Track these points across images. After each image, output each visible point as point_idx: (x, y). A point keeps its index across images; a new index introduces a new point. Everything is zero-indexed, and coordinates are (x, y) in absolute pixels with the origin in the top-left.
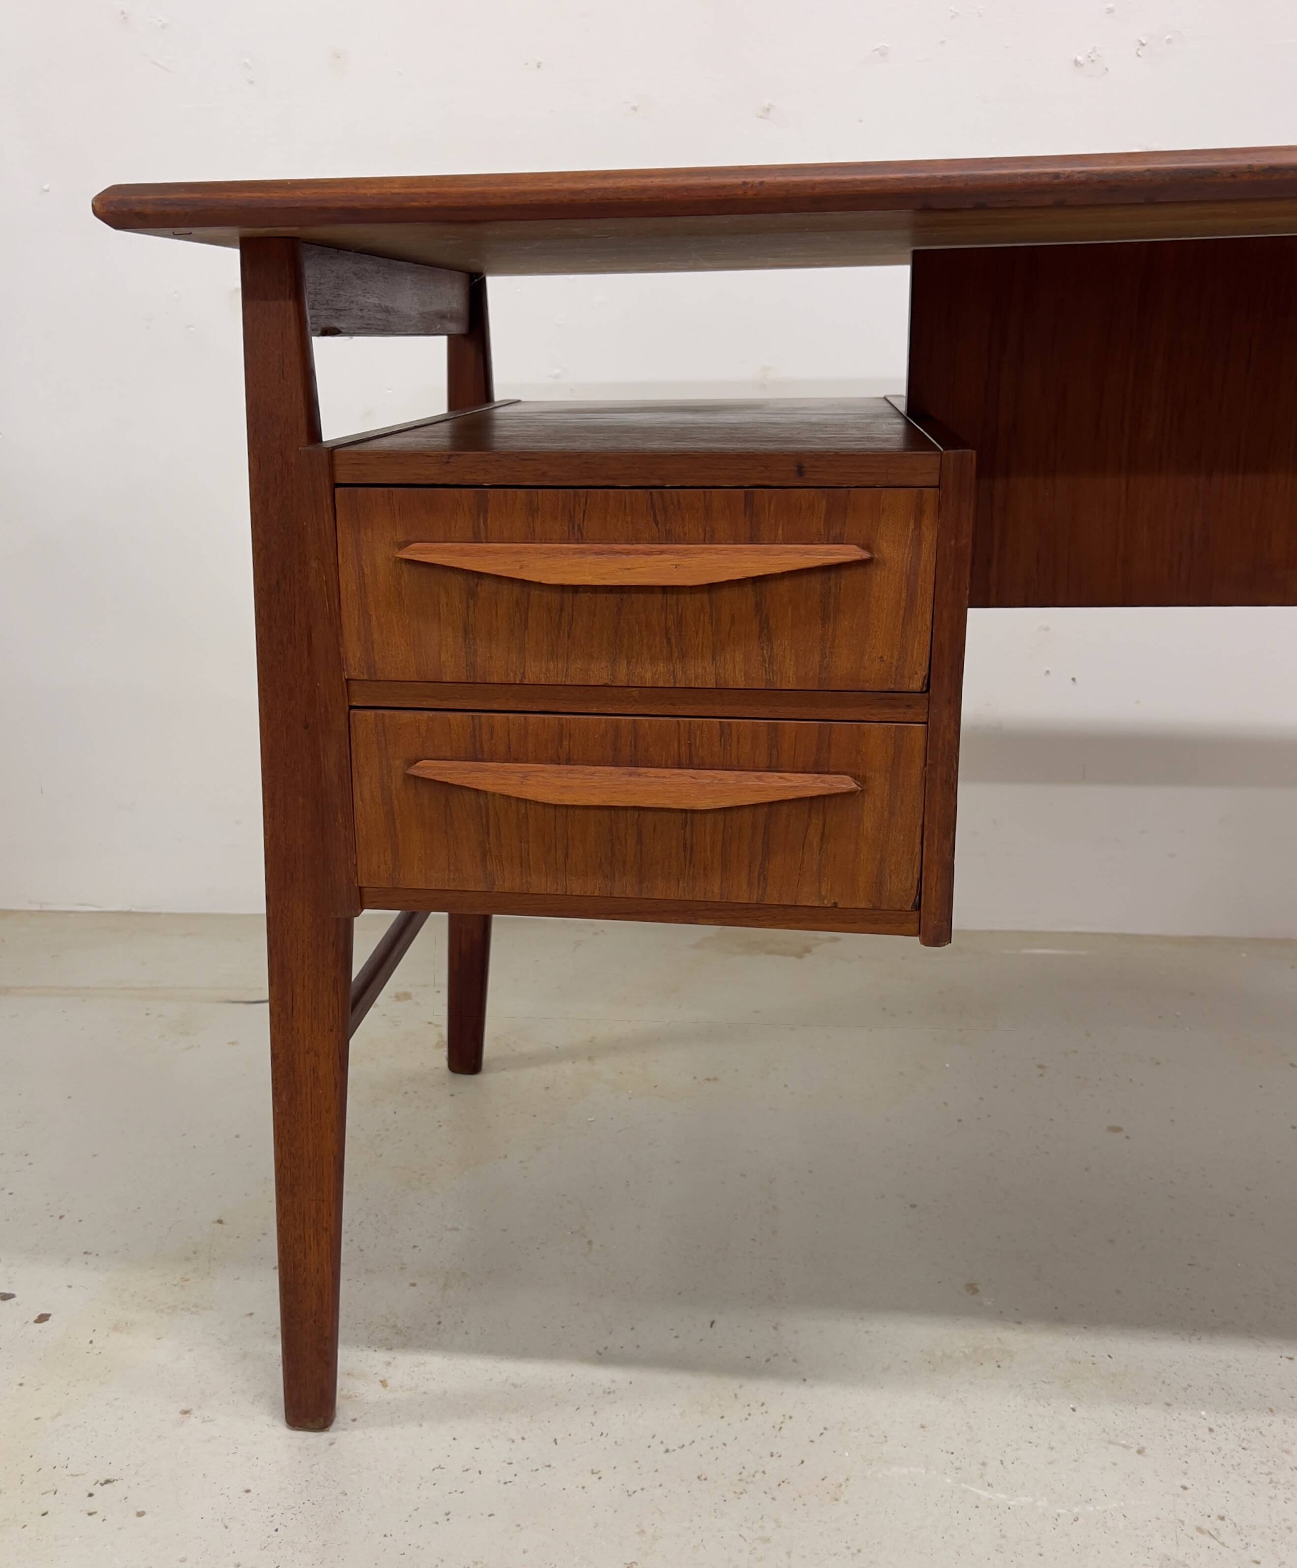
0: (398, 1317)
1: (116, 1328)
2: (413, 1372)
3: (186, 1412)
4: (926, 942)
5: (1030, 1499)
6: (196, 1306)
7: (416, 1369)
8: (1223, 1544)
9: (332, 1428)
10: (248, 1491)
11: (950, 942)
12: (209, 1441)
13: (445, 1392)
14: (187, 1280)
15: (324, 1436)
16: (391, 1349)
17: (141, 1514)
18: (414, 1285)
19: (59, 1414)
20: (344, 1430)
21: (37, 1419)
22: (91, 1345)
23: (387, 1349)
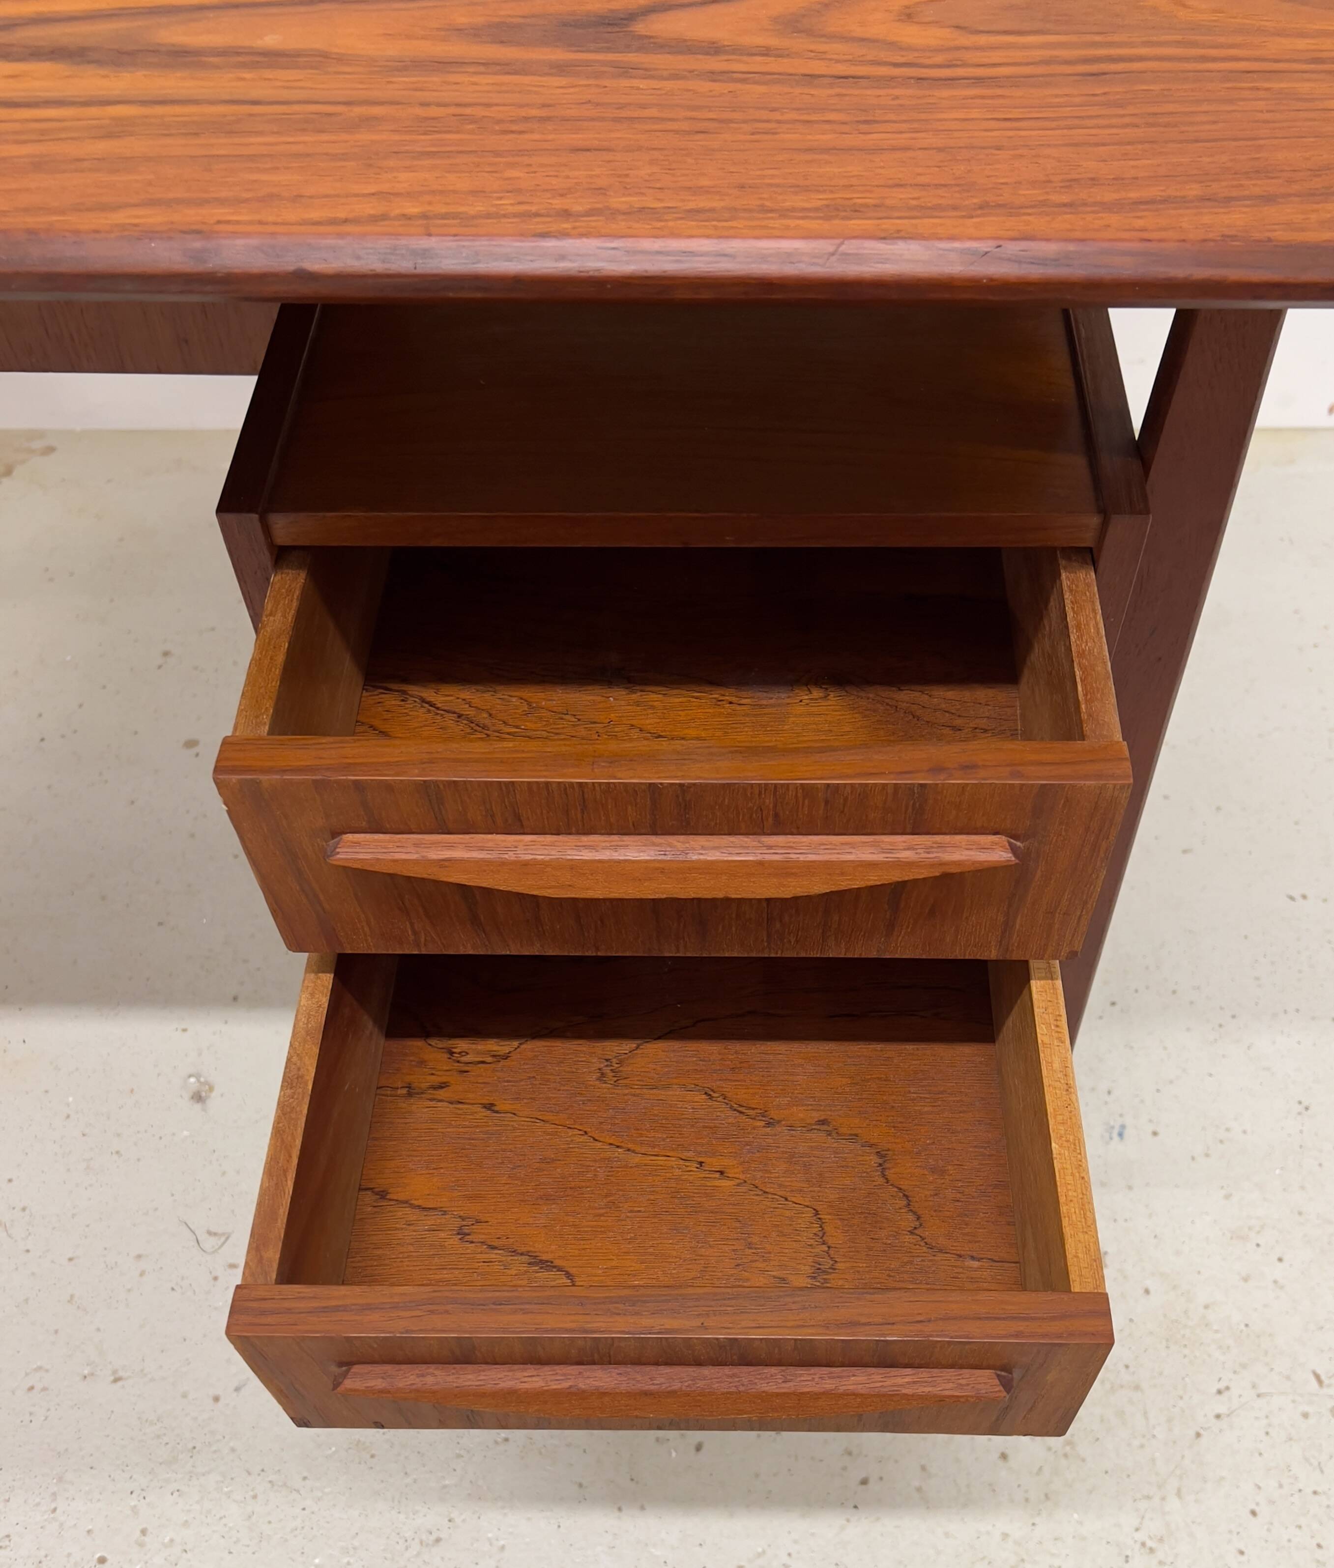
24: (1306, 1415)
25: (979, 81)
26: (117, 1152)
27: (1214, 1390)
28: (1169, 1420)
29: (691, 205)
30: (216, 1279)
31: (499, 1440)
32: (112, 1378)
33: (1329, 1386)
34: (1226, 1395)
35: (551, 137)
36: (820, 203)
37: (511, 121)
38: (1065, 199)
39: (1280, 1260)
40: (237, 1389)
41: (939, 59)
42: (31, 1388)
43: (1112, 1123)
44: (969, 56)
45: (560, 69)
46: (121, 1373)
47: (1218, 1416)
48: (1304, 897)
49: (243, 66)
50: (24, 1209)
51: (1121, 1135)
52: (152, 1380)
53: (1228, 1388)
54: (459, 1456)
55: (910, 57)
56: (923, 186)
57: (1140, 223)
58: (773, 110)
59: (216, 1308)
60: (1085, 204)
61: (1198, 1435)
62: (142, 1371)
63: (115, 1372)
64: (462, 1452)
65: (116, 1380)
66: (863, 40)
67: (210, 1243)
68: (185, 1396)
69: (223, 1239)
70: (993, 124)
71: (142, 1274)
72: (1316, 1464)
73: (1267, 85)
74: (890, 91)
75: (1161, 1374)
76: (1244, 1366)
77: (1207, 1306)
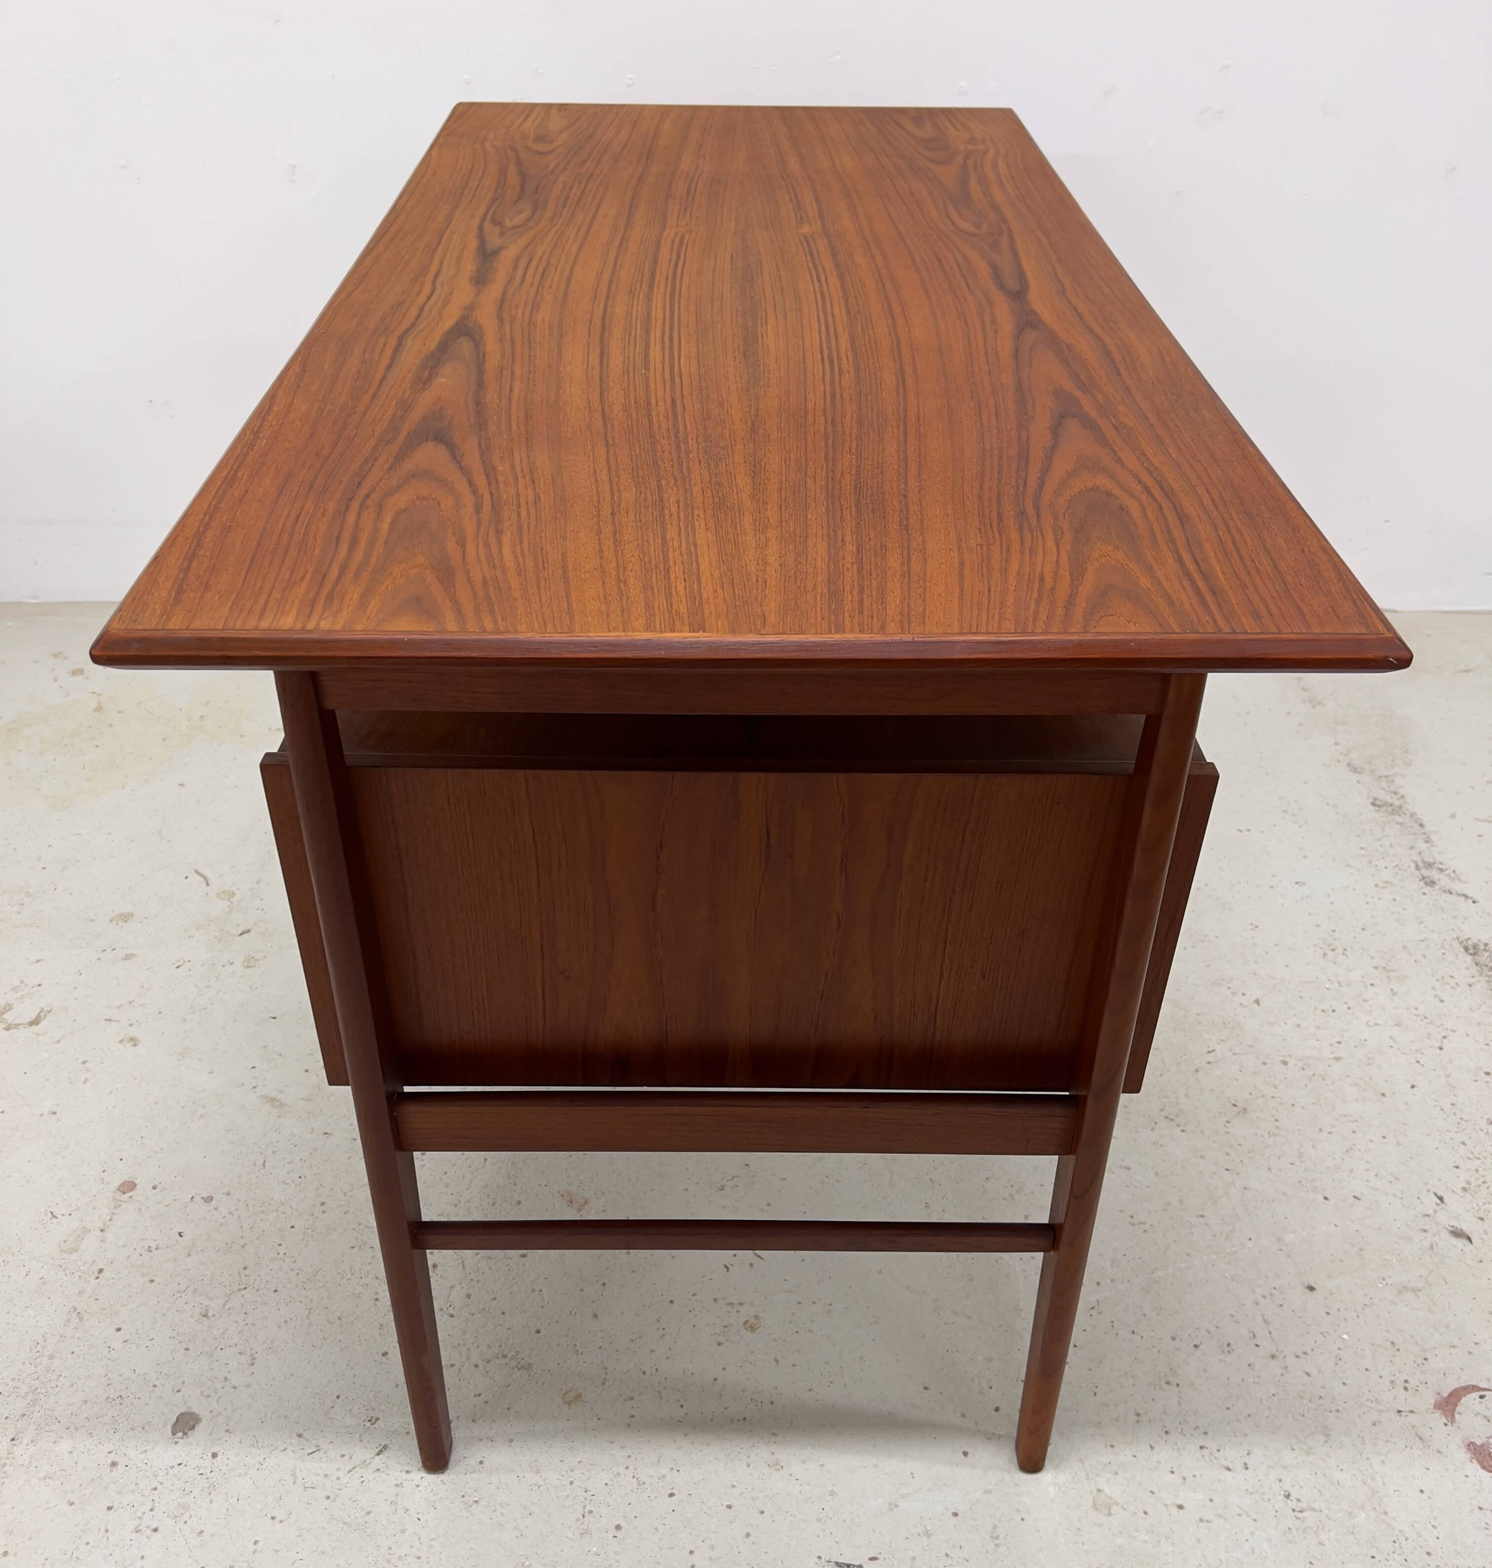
77: (1198, 1014)
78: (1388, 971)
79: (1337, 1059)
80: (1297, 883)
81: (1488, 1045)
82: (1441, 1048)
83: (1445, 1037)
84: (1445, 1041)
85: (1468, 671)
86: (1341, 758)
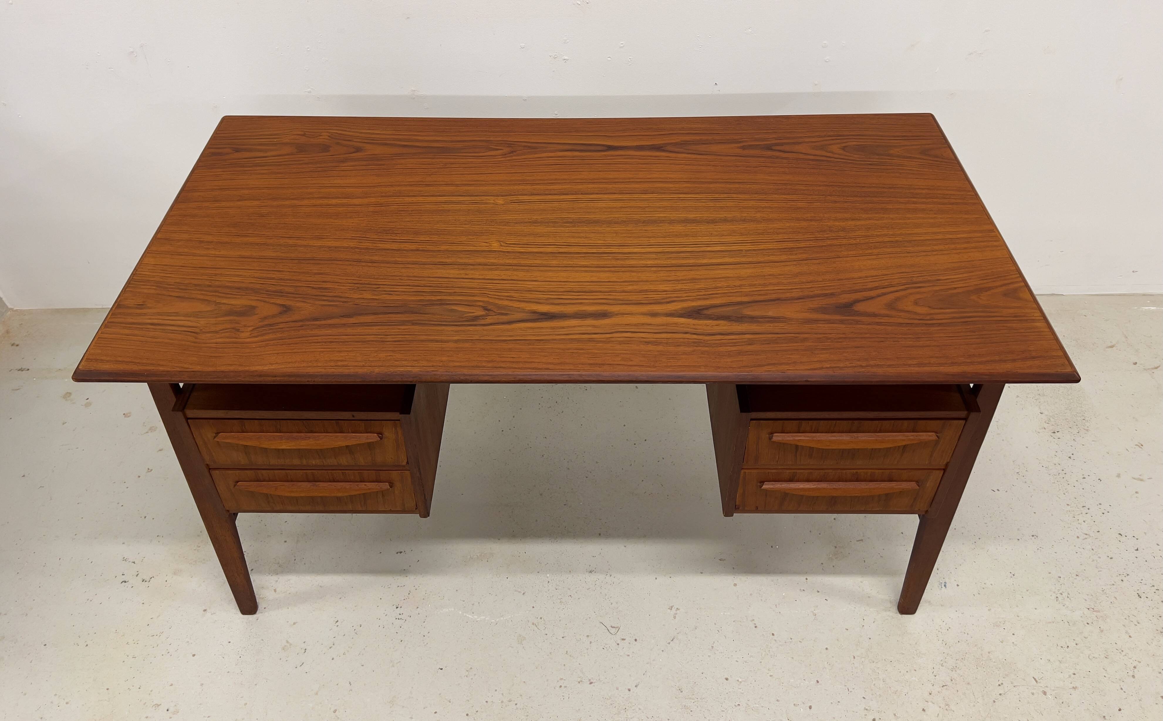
0: (280, 559)
1: (175, 574)
2: (286, 584)
3: (205, 610)
4: (421, 516)
5: (484, 617)
6: (204, 560)
7: (287, 583)
8: (538, 629)
9: (257, 613)
10: (230, 642)
11: (429, 516)
12: (214, 622)
13: (297, 592)
14: (199, 547)
15: (255, 616)
16: (278, 574)
17: (194, 655)
18: (285, 542)
19: (159, 616)
20: (262, 613)
21: (152, 618)
22: (166, 583)
23: (276, 574)
24: (1033, 694)
25: (940, 325)
26: (570, 596)
27: (998, 685)
28: (983, 696)
29: (888, 363)
30: (618, 644)
31: (736, 705)
32: (589, 682)
33: (1040, 682)
34: (1002, 686)
35: (849, 343)
36: (915, 363)
37: (838, 339)
38: (969, 361)
39: (1013, 634)
40: (636, 686)
41: (928, 318)
42: (561, 686)
43: (941, 582)
44: (936, 317)
45: (841, 322)
46: (592, 681)
47: (1000, 694)
48: (998, 490)
49: (768, 322)
50: (541, 618)
51: (945, 586)
52: (604, 683)
53: (1002, 684)
54: (723, 711)
55: (921, 317)
56: (937, 357)
57: (988, 368)
58: (896, 334)
59: (621, 656)
60: (974, 362)
61: (994, 702)
62: (599, 679)
63: (590, 680)
64: (723, 710)
65: (591, 683)
66: (908, 311)
67: (613, 631)
68: (617, 689)
69: (617, 629)
70: (948, 338)
71: (591, 642)
72: (1039, 712)
73: (1006, 325)
74: (921, 328)
75: (977, 678)
76: (1007, 675)
77: (989, 653)
78: (1096, 611)
79: (1074, 688)
80: (1033, 536)
81: (1160, 673)
82: (1133, 676)
83: (1135, 667)
84: (1136, 670)
85: (1112, 347)
86: (1046, 425)
